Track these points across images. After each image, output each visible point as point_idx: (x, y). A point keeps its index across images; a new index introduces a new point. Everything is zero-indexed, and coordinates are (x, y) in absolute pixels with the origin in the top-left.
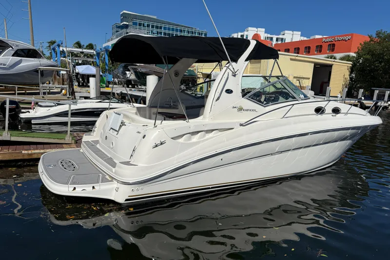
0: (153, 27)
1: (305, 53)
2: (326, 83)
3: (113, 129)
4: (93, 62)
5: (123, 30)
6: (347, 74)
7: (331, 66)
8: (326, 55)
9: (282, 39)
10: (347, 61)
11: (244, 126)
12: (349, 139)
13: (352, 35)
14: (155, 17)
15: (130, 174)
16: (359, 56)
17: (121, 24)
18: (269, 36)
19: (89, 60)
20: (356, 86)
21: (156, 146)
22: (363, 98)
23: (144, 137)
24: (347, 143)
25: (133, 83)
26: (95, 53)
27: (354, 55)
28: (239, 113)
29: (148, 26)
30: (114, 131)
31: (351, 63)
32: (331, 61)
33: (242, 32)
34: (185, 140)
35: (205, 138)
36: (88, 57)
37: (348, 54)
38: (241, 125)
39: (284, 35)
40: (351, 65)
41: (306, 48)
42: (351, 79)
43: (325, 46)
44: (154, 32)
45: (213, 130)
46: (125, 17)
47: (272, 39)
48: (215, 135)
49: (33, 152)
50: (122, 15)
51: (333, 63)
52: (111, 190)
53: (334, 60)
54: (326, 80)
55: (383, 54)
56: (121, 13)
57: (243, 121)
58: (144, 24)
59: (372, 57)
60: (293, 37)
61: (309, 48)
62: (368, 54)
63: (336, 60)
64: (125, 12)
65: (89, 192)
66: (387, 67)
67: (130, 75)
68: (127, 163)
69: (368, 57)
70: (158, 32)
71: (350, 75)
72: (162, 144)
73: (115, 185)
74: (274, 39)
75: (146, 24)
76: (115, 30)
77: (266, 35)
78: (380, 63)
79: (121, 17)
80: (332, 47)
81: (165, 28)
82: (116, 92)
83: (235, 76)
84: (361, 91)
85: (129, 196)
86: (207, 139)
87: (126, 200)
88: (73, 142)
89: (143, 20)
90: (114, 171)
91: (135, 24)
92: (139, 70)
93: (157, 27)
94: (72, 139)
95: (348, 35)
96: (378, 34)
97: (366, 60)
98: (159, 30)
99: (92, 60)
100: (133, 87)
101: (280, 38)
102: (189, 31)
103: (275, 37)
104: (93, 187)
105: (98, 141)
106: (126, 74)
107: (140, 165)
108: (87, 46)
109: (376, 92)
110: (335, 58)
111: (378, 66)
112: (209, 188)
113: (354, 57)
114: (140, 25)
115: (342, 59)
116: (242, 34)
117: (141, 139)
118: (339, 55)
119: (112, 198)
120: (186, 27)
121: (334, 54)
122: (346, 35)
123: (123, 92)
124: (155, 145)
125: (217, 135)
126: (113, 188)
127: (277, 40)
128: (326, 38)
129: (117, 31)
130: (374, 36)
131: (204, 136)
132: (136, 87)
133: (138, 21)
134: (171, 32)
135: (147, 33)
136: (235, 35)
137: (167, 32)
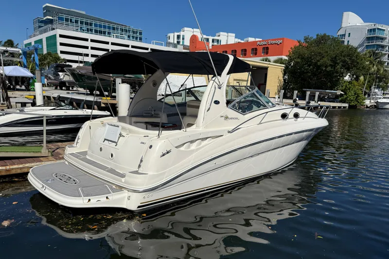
0: (82, 23)
1: (241, 56)
2: (262, 84)
3: (108, 140)
4: (20, 62)
5: (48, 25)
6: (281, 75)
7: (266, 69)
8: (262, 58)
9: (218, 41)
10: (280, 63)
11: (231, 133)
12: (305, 140)
13: (283, 39)
14: (84, 13)
15: (141, 182)
16: (291, 60)
17: (45, 18)
18: (205, 36)
19: (15, 59)
20: (289, 88)
21: (164, 155)
22: (297, 99)
23: (151, 147)
24: (303, 143)
25: (67, 85)
26: (21, 52)
27: (286, 58)
28: (226, 121)
29: (76, 22)
30: (110, 142)
31: (284, 65)
32: (267, 64)
34: (185, 148)
35: (201, 146)
36: (13, 56)
37: (280, 57)
38: (229, 132)
39: (219, 36)
40: (284, 68)
41: (242, 50)
42: (285, 80)
43: (260, 50)
44: (84, 29)
45: (207, 138)
46: (48, 11)
47: (208, 40)
48: (209, 142)
49: (12, 167)
50: (44, 9)
51: (269, 65)
52: (122, 199)
53: (269, 63)
54: (263, 82)
55: (311, 58)
56: (44, 6)
57: (231, 128)
58: (71, 20)
59: (302, 61)
60: (228, 38)
61: (245, 50)
62: (298, 57)
63: (271, 63)
64: (48, 5)
65: (104, 203)
66: (315, 70)
67: (64, 76)
68: (136, 172)
69: (299, 60)
70: (88, 29)
71: (283, 77)
72: (168, 153)
73: (126, 194)
74: (210, 41)
75: (74, 20)
76: (37, 25)
77: (202, 36)
78: (309, 66)
79: (44, 10)
80: (266, 50)
81: (96, 25)
82: (52, 96)
83: (220, 88)
84: (296, 92)
85: (141, 203)
86: (203, 147)
87: (139, 207)
88: (50, 154)
89: (70, 15)
90: (123, 181)
91: (61, 19)
92: (78, 71)
93: (87, 24)
94: (49, 152)
95: (280, 39)
96: (306, 39)
97: (296, 63)
98: (89, 27)
99: (18, 60)
100: (68, 89)
101: (216, 40)
102: (122, 29)
103: (211, 38)
104: (107, 198)
105: (86, 152)
106: (59, 75)
107: (150, 173)
108: (5, 43)
109: (308, 93)
110: (269, 61)
111: (308, 69)
112: (204, 191)
113: (286, 60)
114: (67, 20)
115: (276, 62)
116: (179, 34)
117: (147, 150)
118: (273, 58)
119: (124, 207)
120: (119, 25)
121: (268, 57)
122: (278, 40)
123: (61, 95)
124: (162, 154)
125: (211, 142)
126: (124, 197)
127: (213, 41)
128: (260, 41)
129: (40, 27)
130: (302, 41)
131: (200, 144)
132: (71, 89)
133: (64, 16)
134: (103, 30)
135: (77, 30)
136: (171, 35)
137: (98, 29)
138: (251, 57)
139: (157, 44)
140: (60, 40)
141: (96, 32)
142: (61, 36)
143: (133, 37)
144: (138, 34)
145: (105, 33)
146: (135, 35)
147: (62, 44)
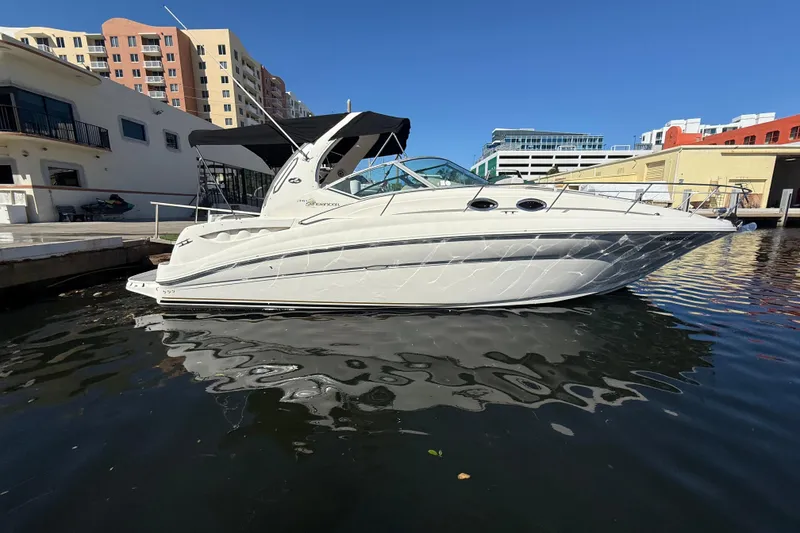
0: (529, 141)
1: (766, 142)
5: (492, 149)
11: (305, 224)
14: (532, 130)
17: (492, 143)
18: (708, 127)
28: (309, 208)
29: (523, 141)
33: (659, 128)
39: (738, 122)
44: (530, 147)
46: (497, 135)
47: (714, 130)
56: (493, 132)
58: (518, 140)
61: (776, 133)
64: (498, 129)
70: (534, 146)
74: (719, 131)
75: (521, 139)
77: (703, 127)
79: (493, 136)
81: (544, 140)
83: (307, 160)
85: (163, 297)
87: (161, 301)
89: (517, 135)
91: (507, 140)
93: (534, 141)
98: (536, 144)
101: (730, 128)
102: (576, 139)
103: (719, 128)
114: (513, 141)
116: (659, 131)
127: (725, 130)
129: (486, 152)
133: (511, 138)
134: (552, 144)
135: (518, 149)
136: (647, 135)
137: (547, 143)
138: (788, 142)
139: (618, 149)
140: (500, 161)
141: (544, 147)
142: (501, 157)
143: (590, 146)
144: (597, 142)
145: (553, 147)
146: (593, 143)
147: (501, 165)
